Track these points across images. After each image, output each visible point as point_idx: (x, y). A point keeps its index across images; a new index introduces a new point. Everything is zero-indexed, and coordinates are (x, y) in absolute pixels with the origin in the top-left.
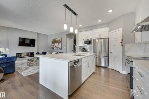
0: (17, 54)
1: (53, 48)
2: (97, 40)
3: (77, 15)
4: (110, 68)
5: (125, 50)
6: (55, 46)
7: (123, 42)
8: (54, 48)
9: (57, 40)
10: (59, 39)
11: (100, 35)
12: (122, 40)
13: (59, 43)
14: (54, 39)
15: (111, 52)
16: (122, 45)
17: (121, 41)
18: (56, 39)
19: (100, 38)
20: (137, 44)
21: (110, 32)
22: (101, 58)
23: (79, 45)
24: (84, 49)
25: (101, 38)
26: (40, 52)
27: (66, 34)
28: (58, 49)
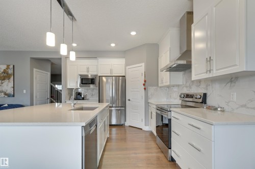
2: (104, 79)
3: (76, 20)
4: (129, 125)
5: (149, 95)
7: (146, 84)
10: (3, 67)
11: (111, 71)
12: (145, 81)
13: (3, 79)
15: (129, 100)
16: (145, 89)
17: (143, 82)
19: (111, 75)
20: (160, 87)
21: (127, 67)
22: (112, 110)
23: (69, 87)
24: (79, 94)
25: (113, 75)
28: (2, 95)
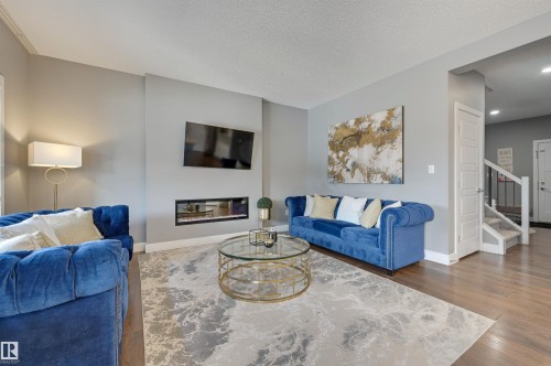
0: (178, 202)
1: (338, 178)
6: (355, 165)
8: (346, 175)
9: (365, 125)
10: (379, 117)
13: (380, 143)
14: (345, 126)
18: (358, 121)
26: (273, 198)
27: (452, 72)
28: (378, 179)
